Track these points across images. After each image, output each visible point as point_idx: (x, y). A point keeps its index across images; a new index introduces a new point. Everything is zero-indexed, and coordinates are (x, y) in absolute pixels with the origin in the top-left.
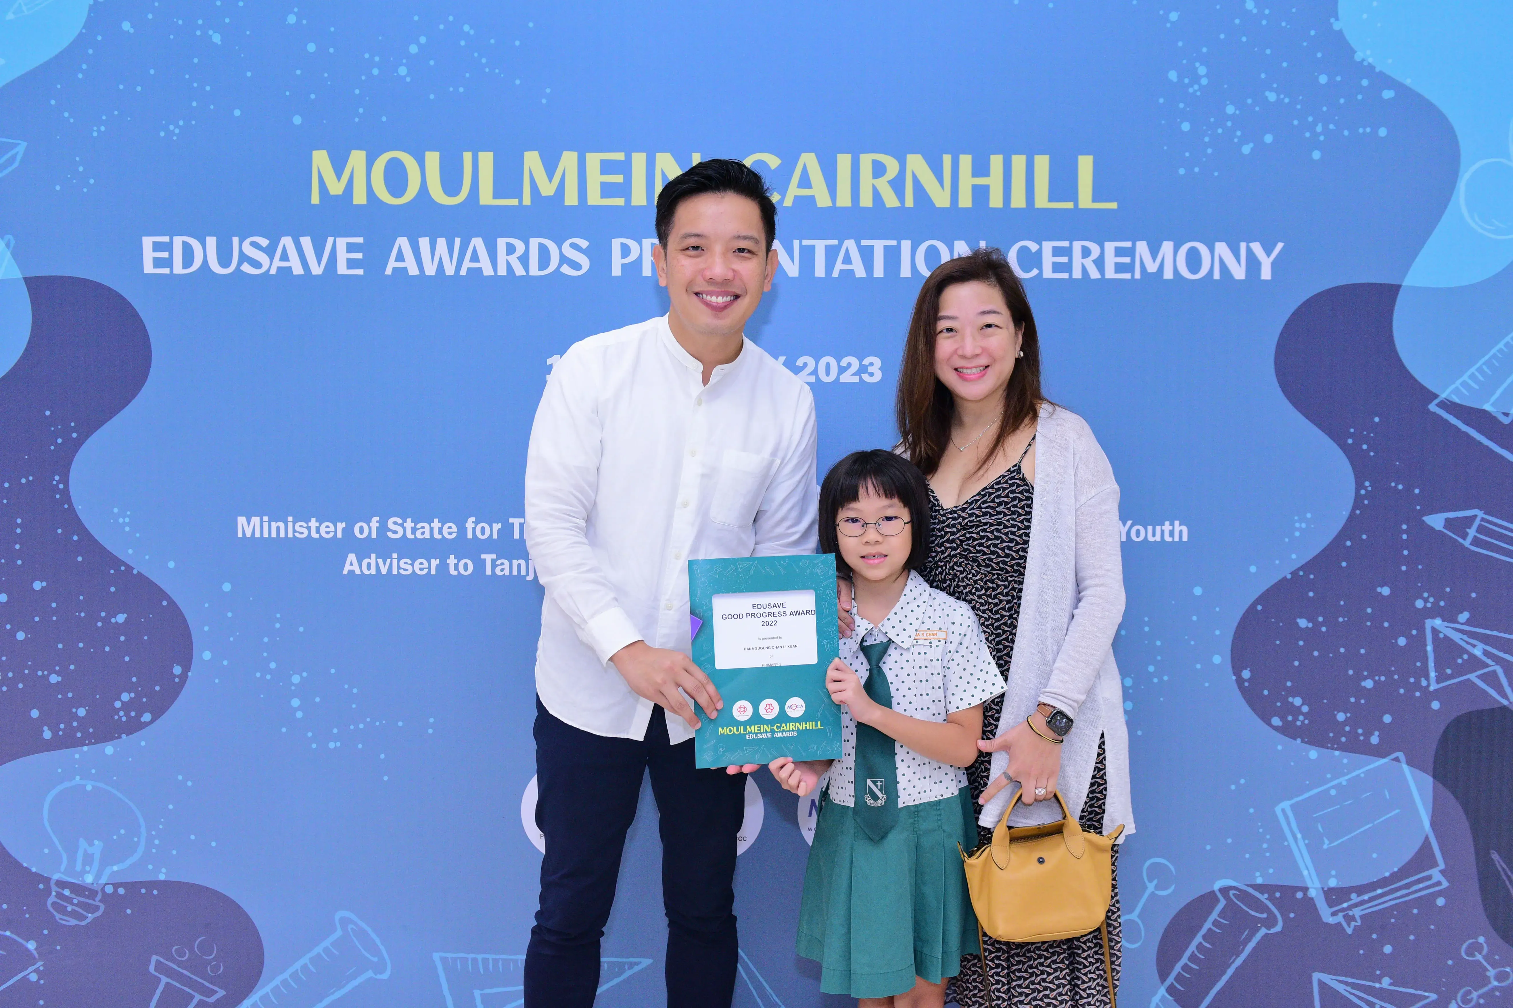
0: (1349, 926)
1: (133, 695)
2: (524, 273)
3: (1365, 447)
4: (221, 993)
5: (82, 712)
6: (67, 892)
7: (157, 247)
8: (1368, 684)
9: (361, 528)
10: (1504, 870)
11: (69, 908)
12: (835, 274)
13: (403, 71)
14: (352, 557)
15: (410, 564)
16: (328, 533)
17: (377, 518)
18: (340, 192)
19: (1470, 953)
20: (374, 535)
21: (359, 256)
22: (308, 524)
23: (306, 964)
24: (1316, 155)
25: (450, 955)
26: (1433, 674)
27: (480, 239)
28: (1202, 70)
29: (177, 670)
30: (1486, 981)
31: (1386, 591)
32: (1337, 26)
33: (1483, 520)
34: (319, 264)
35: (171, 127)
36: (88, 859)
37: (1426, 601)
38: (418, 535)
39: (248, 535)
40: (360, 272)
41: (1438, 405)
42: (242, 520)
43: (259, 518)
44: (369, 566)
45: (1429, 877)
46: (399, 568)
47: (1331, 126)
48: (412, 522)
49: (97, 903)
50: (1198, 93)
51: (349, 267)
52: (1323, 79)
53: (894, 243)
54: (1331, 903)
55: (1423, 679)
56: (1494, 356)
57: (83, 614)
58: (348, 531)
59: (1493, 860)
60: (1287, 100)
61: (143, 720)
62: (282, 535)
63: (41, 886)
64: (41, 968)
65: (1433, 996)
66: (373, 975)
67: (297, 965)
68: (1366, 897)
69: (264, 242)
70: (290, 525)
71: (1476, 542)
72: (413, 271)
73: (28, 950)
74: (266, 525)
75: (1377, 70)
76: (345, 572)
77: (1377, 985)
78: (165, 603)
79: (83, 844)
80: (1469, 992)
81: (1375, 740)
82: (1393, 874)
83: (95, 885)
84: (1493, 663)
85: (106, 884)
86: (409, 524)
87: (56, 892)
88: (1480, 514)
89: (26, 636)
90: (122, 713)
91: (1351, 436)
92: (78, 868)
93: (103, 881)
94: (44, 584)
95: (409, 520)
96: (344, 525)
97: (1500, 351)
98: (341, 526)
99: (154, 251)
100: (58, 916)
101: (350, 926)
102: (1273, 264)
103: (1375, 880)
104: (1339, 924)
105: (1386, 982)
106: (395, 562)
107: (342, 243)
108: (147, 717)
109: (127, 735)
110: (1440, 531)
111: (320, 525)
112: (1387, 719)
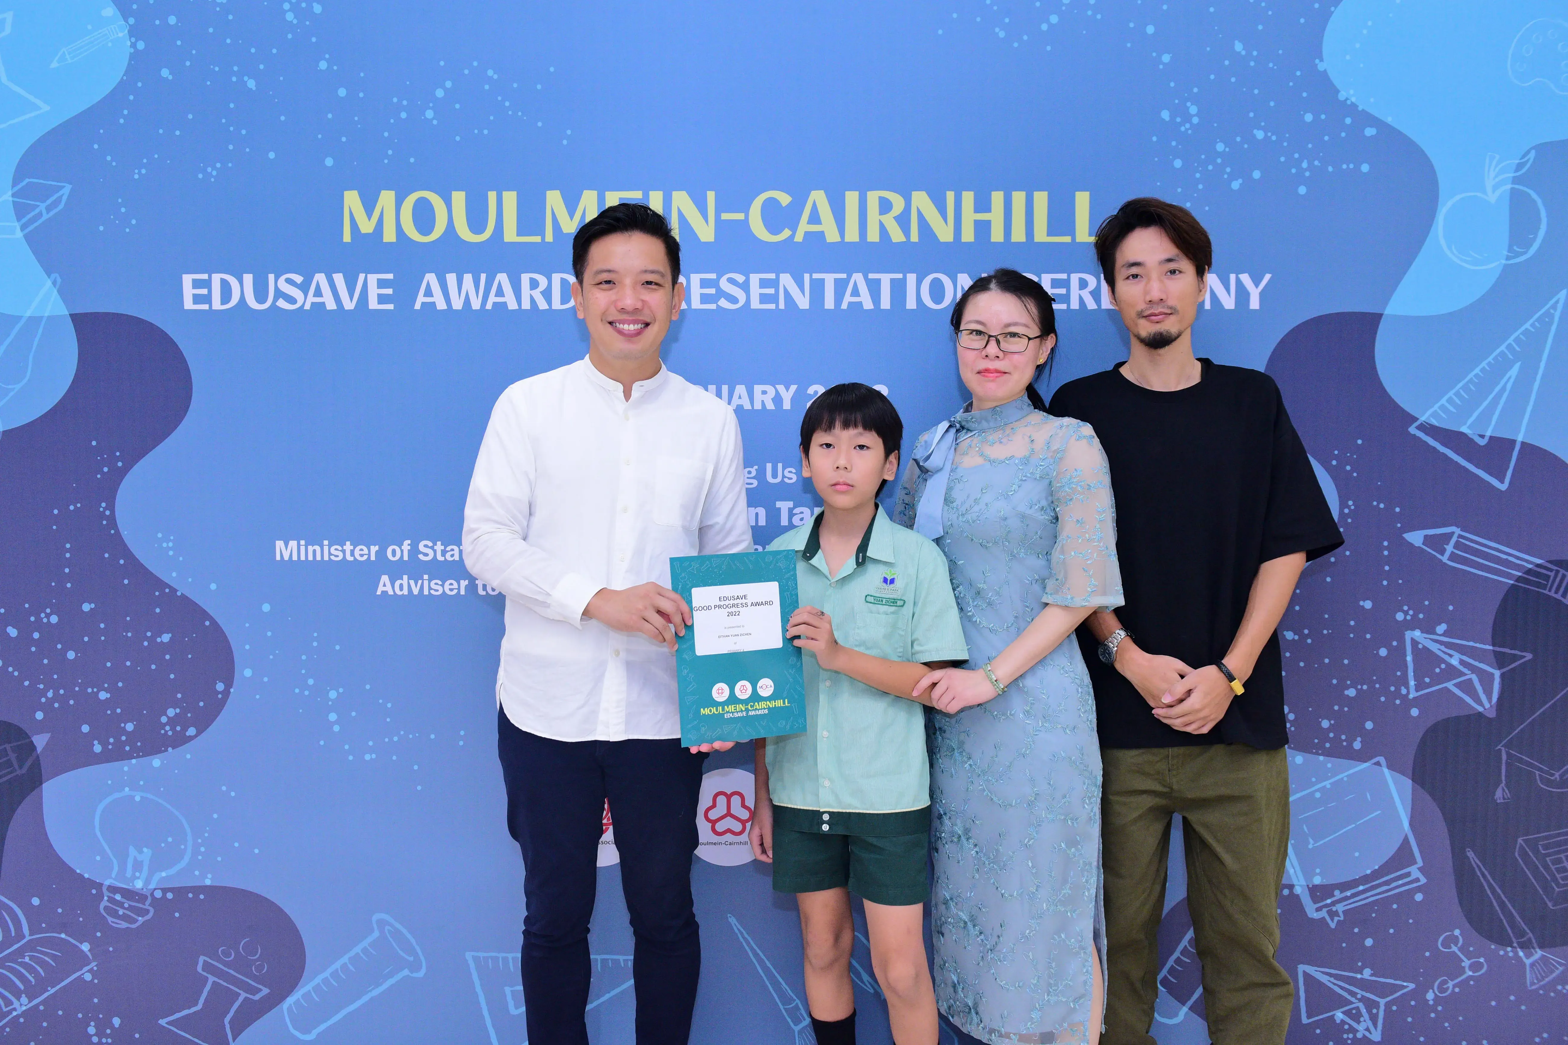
0: (1332, 920)
1: (178, 711)
2: (547, 307)
3: (1348, 468)
4: (265, 991)
5: (130, 727)
6: (118, 897)
7: (197, 284)
8: (1351, 693)
9: (394, 552)
10: (1478, 866)
11: (121, 912)
12: (844, 306)
13: (429, 114)
14: (385, 578)
15: (440, 585)
16: (362, 555)
17: (409, 542)
18: (370, 230)
19: (1446, 944)
20: (406, 558)
21: (389, 291)
22: (342, 547)
23: (346, 963)
24: (1302, 190)
25: (481, 954)
26: (1412, 683)
27: (505, 275)
28: (1193, 110)
29: (220, 687)
30: (1462, 971)
31: (1368, 605)
32: (1321, 67)
33: (1460, 536)
34: (351, 300)
35: (209, 170)
36: (138, 866)
37: (1406, 613)
38: (448, 557)
39: (286, 558)
40: (391, 307)
41: (1418, 428)
42: (280, 544)
43: (296, 542)
44: (401, 588)
45: (1408, 874)
46: (430, 588)
47: (1316, 163)
48: (442, 545)
49: (147, 907)
50: (1190, 132)
51: (379, 303)
52: (1309, 117)
53: (900, 276)
54: (1315, 899)
55: (1403, 688)
56: (1471, 381)
57: (129, 634)
58: (381, 553)
59: (1468, 858)
60: (1274, 138)
61: (188, 734)
62: (319, 558)
63: (94, 891)
64: (95, 968)
65: (1412, 986)
66: (410, 974)
67: (337, 965)
68: (1348, 893)
69: (299, 279)
70: (326, 549)
71: (1452, 558)
72: (441, 305)
73: (83, 951)
74: (303, 549)
75: (1360, 108)
76: (379, 593)
77: (1359, 976)
78: (207, 623)
79: (132, 851)
80: (1445, 982)
81: (1357, 745)
82: (1374, 872)
83: (145, 890)
84: (1470, 672)
85: (155, 889)
86: (439, 547)
87: (108, 896)
88: (1457, 531)
89: (76, 655)
90: (168, 728)
91: (1336, 458)
92: (129, 874)
93: (152, 886)
94: (93, 606)
95: (439, 543)
96: (377, 548)
97: (1476, 376)
98: (374, 549)
99: (194, 287)
100: (110, 919)
101: (387, 928)
102: (1262, 294)
103: (1357, 877)
104: (1323, 918)
105: (1367, 973)
106: (426, 583)
107: (373, 279)
108: (192, 731)
109: (173, 749)
110: (1419, 547)
111: (355, 548)
112: (1369, 725)
